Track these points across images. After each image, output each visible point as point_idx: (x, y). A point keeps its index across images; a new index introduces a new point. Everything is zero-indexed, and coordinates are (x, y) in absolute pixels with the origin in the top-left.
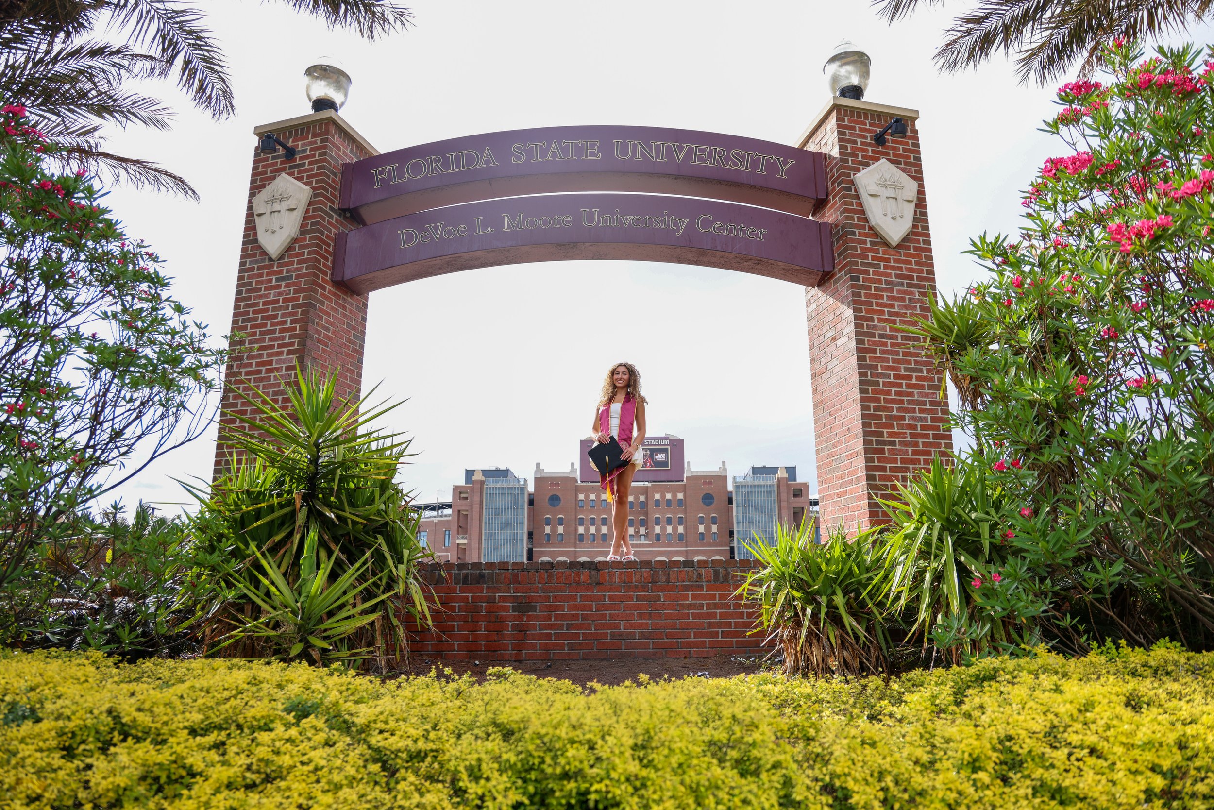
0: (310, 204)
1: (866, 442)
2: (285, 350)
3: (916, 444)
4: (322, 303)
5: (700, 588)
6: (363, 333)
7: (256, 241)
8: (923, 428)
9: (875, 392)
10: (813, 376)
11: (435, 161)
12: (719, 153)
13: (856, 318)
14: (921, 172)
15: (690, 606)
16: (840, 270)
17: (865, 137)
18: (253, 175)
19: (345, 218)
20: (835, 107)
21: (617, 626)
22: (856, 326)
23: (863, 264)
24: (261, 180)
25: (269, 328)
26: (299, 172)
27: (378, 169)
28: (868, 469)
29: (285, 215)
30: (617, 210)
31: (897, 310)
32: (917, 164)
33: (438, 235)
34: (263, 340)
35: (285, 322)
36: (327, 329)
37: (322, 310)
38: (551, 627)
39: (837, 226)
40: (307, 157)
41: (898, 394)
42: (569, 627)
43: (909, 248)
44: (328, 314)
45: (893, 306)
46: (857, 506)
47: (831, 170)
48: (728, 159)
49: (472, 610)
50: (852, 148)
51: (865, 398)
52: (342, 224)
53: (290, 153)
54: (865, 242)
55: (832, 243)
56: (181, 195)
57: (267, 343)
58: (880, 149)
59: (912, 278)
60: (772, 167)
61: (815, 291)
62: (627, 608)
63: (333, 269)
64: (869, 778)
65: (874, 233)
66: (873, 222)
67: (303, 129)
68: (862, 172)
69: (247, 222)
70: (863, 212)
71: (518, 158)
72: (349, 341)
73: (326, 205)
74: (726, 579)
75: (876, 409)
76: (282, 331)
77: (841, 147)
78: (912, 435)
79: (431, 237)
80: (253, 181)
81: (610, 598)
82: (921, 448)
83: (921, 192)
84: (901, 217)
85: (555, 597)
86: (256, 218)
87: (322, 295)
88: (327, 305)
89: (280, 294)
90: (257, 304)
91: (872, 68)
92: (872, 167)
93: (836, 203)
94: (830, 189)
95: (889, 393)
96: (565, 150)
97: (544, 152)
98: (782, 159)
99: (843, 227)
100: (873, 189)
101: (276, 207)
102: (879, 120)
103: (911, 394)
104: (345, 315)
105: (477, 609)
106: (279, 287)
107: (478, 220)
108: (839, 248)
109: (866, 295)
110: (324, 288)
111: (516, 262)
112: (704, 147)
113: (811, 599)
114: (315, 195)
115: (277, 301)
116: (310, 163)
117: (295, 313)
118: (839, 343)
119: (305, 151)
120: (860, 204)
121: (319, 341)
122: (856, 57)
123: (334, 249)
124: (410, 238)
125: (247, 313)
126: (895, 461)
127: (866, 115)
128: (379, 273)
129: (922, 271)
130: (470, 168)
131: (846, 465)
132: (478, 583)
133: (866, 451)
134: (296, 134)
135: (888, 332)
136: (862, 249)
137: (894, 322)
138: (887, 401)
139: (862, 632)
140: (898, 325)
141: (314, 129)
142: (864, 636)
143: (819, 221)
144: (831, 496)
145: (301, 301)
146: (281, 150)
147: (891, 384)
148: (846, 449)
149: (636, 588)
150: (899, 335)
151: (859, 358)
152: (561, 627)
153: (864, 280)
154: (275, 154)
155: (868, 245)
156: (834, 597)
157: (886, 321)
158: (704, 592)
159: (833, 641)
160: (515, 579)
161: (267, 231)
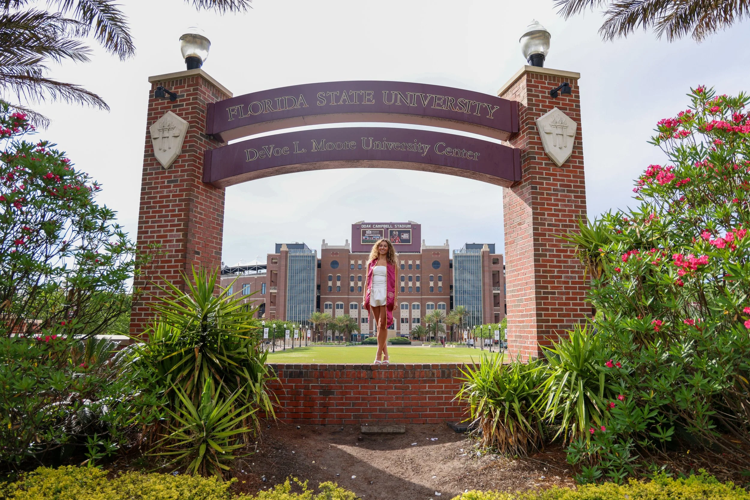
0: (187, 133)
1: (537, 293)
2: (175, 228)
3: (568, 293)
4: (197, 197)
5: (433, 381)
6: (223, 212)
7: (153, 155)
8: (573, 283)
9: (544, 261)
10: (506, 244)
11: (268, 103)
12: (451, 100)
13: (534, 214)
14: (579, 115)
15: (427, 393)
16: (525, 181)
17: (544, 93)
18: (149, 110)
19: (210, 139)
20: (526, 72)
21: (383, 405)
22: (534, 219)
23: (540, 178)
24: (155, 114)
25: (164, 213)
26: (180, 110)
27: (231, 108)
28: (538, 309)
29: (172, 140)
30: (385, 139)
31: (560, 208)
32: (577, 109)
33: (270, 153)
34: (160, 221)
35: (174, 211)
36: (201, 214)
37: (197, 202)
38: (343, 404)
39: (524, 151)
40: (185, 100)
42: (354, 405)
43: (569, 166)
44: (201, 204)
45: (557, 205)
46: (530, 331)
47: (522, 114)
48: (456, 105)
49: (295, 394)
50: (536, 101)
51: (538, 265)
52: (208, 144)
53: (173, 97)
54: (541, 164)
55: (521, 162)
56: (97, 106)
57: (163, 224)
58: (554, 100)
59: (570, 186)
60: (484, 111)
61: (509, 190)
62: (389, 393)
63: (204, 174)
65: (548, 157)
66: (547, 151)
67: (181, 80)
68: (542, 117)
69: (147, 142)
70: (541, 144)
71: (321, 102)
72: (214, 219)
73: (197, 133)
74: (449, 376)
75: (544, 272)
76: (173, 216)
77: (529, 100)
78: (566, 288)
79: (266, 154)
80: (149, 114)
81: (379, 387)
82: (571, 296)
83: (579, 129)
84: (565, 147)
85: (345, 386)
86: (153, 141)
87: (198, 192)
88: (201, 199)
89: (170, 192)
90: (156, 197)
91: (552, 40)
92: (548, 113)
93: (524, 136)
94: (521, 126)
95: (552, 261)
96: (351, 98)
97: (338, 99)
98: (490, 106)
99: (528, 153)
100: (548, 129)
101: (166, 134)
102: (554, 80)
103: (566, 262)
104: (211, 203)
105: (299, 393)
106: (169, 187)
107: (296, 143)
108: (525, 166)
109: (541, 199)
110: (198, 188)
111: (320, 169)
112: (441, 97)
113: (499, 403)
114: (191, 127)
115: (169, 196)
116: (187, 105)
117: (181, 205)
118: (523, 227)
119: (183, 96)
120: (539, 138)
121: (196, 222)
122: (541, 34)
123: (204, 162)
124: (252, 155)
125: (149, 203)
126: (554, 304)
127: (546, 77)
128: (233, 177)
129: (577, 182)
130: (290, 108)
131: (525, 305)
132: (299, 377)
133: (537, 298)
134: (176, 84)
135: (554, 222)
136: (539, 168)
137: (557, 215)
138: (551, 266)
139: (528, 425)
140: (560, 218)
141: (188, 82)
142: (530, 428)
143: (513, 147)
144: (515, 322)
145: (184, 197)
146: (167, 95)
147: (554, 256)
148: (525, 295)
149: (394, 382)
150: (561, 224)
151: (535, 240)
152: (349, 404)
153: (540, 189)
154: (163, 98)
155: (544, 166)
156: (513, 404)
157: (553, 215)
158: (436, 384)
159: (512, 430)
160: (321, 375)
161: (160, 150)
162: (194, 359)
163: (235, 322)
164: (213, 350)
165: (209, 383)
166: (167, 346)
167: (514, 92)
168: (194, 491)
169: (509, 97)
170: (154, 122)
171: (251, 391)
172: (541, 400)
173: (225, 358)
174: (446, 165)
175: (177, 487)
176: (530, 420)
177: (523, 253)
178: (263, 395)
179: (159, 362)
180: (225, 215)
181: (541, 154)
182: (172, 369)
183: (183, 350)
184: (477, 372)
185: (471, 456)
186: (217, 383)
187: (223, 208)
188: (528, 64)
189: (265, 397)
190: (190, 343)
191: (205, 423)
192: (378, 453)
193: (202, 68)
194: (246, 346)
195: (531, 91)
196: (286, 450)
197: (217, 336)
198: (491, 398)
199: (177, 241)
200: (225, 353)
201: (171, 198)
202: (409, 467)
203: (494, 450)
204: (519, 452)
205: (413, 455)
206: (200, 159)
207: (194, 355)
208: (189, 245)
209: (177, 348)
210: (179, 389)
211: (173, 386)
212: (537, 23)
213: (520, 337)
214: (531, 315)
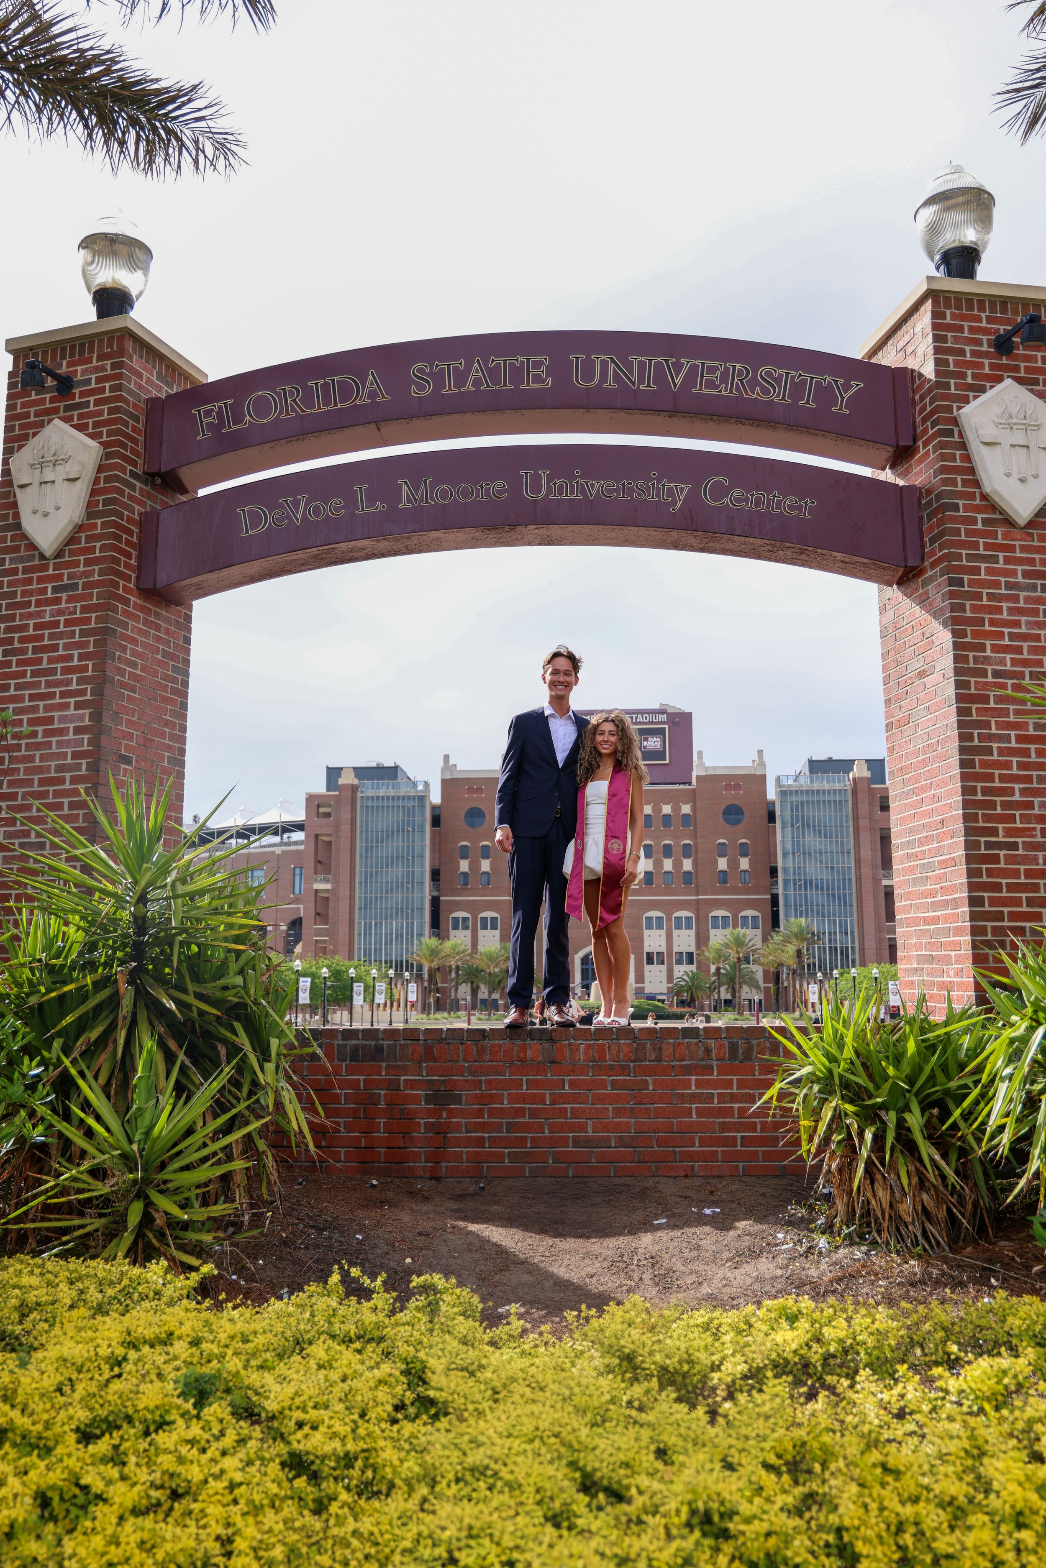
0: (100, 469)
1: (968, 845)
2: (72, 701)
4: (125, 625)
5: (709, 1069)
6: (187, 662)
7: (18, 526)
9: (984, 763)
10: (889, 727)
11: (292, 394)
12: (740, 372)
13: (956, 646)
15: (693, 1098)
16: (933, 565)
17: (979, 342)
18: (8, 418)
19: (154, 485)
20: (931, 294)
21: (583, 1128)
22: (957, 659)
23: (970, 557)
24: (22, 427)
25: (45, 665)
26: (81, 416)
27: (203, 408)
28: (972, 887)
29: (62, 488)
30: (578, 472)
31: (1024, 630)
33: (299, 516)
34: (37, 685)
35: (70, 658)
36: (134, 665)
37: (124, 637)
38: (483, 1127)
39: (929, 492)
40: (92, 392)
41: (1022, 766)
42: (510, 1128)
44: (134, 641)
45: (1017, 624)
46: (954, 943)
47: (922, 398)
48: (754, 383)
49: (366, 1102)
50: (957, 363)
51: (969, 775)
52: (149, 496)
53: (65, 385)
54: (974, 521)
55: (921, 519)
57: (43, 690)
58: (1004, 361)
60: (825, 395)
61: (894, 592)
62: (598, 1099)
63: (139, 569)
64: (884, 1534)
65: (990, 505)
66: (987, 488)
67: (82, 346)
68: (973, 404)
70: (972, 471)
71: (421, 388)
72: (166, 677)
73: (123, 470)
74: (748, 1054)
75: (986, 791)
76: (66, 671)
77: (938, 362)
78: (1045, 833)
79: (288, 517)
80: (8, 429)
81: (572, 1084)
84: (1035, 477)
85: (489, 1082)
86: (18, 491)
87: (126, 613)
88: (134, 627)
89: (60, 612)
90: (25, 627)
92: (990, 393)
93: (927, 454)
94: (920, 429)
95: (1007, 765)
96: (494, 374)
97: (461, 378)
98: (840, 380)
99: (939, 496)
100: (989, 432)
101: (49, 475)
102: (1004, 311)
103: (1043, 766)
104: (158, 639)
105: (374, 1100)
106: (58, 601)
107: (361, 490)
108: (931, 529)
109: (974, 608)
110: (126, 602)
111: (420, 552)
112: (716, 363)
114: (108, 456)
115: (56, 624)
116: (97, 403)
117: (85, 644)
118: (929, 680)
119: (88, 382)
120: (968, 458)
121: (122, 685)
122: (969, 197)
123: (139, 539)
124: (255, 520)
126: (1016, 874)
127: (981, 304)
128: (210, 576)
130: (346, 405)
131: (938, 877)
132: (374, 1059)
133: (969, 859)
134: (72, 355)
135: (1009, 667)
136: (968, 533)
137: (1019, 650)
138: (1003, 778)
139: (949, 1171)
140: (1025, 655)
141: (100, 347)
142: (952, 1177)
143: (901, 483)
144: (915, 922)
145: (93, 625)
146: (50, 382)
147: (1012, 752)
148: (939, 851)
149: (611, 1070)
150: (1027, 671)
151: (960, 712)
152: (498, 1127)
153: (971, 583)
154: (41, 387)
155: (980, 526)
156: (907, 1116)
157: (1007, 649)
158: (715, 1076)
159: (905, 1181)
160: (429, 1055)
161: (35, 512)
162: (114, 1001)
163: (216, 911)
164: (162, 981)
165: (149, 1052)
166: (51, 970)
167: (900, 345)
168: (110, 1292)
169: (889, 358)
170: (20, 447)
171: (255, 1084)
172: (976, 1103)
173: (190, 999)
174: (731, 532)
175: (72, 1283)
176: (953, 1157)
177: (930, 748)
178: (284, 1093)
179: (31, 1008)
180: (191, 670)
181: (972, 496)
182: (64, 1023)
183: (89, 980)
184: (815, 1036)
185: (802, 1249)
186: (170, 1058)
187: (188, 651)
188: (935, 274)
189: (288, 1096)
190: (108, 964)
191: (141, 1151)
192: (571, 1243)
193: (133, 314)
194: (241, 972)
195: (944, 339)
196: (342, 1233)
197: (171, 946)
198: (852, 1102)
199: (78, 730)
200: (190, 986)
201: (62, 628)
202: (647, 1276)
203: (862, 1237)
204: (929, 1242)
205: (658, 1247)
206: (130, 533)
207: (117, 993)
208: (105, 741)
209: (75, 974)
210: (82, 1074)
211: (67, 1062)
212: (958, 171)
213: (931, 959)
214: (955, 903)
